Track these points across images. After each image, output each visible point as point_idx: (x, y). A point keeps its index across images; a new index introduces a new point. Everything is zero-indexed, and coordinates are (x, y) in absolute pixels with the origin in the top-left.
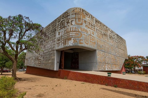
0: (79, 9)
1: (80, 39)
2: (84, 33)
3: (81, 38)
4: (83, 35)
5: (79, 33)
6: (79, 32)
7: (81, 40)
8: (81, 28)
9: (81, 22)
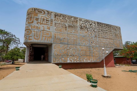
0: (31, 9)
1: (29, 35)
2: (33, 30)
3: (31, 35)
4: (32, 32)
5: (29, 31)
6: (29, 29)
7: (30, 37)
8: (31, 26)
9: (32, 20)
